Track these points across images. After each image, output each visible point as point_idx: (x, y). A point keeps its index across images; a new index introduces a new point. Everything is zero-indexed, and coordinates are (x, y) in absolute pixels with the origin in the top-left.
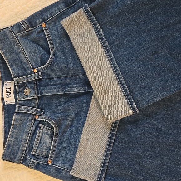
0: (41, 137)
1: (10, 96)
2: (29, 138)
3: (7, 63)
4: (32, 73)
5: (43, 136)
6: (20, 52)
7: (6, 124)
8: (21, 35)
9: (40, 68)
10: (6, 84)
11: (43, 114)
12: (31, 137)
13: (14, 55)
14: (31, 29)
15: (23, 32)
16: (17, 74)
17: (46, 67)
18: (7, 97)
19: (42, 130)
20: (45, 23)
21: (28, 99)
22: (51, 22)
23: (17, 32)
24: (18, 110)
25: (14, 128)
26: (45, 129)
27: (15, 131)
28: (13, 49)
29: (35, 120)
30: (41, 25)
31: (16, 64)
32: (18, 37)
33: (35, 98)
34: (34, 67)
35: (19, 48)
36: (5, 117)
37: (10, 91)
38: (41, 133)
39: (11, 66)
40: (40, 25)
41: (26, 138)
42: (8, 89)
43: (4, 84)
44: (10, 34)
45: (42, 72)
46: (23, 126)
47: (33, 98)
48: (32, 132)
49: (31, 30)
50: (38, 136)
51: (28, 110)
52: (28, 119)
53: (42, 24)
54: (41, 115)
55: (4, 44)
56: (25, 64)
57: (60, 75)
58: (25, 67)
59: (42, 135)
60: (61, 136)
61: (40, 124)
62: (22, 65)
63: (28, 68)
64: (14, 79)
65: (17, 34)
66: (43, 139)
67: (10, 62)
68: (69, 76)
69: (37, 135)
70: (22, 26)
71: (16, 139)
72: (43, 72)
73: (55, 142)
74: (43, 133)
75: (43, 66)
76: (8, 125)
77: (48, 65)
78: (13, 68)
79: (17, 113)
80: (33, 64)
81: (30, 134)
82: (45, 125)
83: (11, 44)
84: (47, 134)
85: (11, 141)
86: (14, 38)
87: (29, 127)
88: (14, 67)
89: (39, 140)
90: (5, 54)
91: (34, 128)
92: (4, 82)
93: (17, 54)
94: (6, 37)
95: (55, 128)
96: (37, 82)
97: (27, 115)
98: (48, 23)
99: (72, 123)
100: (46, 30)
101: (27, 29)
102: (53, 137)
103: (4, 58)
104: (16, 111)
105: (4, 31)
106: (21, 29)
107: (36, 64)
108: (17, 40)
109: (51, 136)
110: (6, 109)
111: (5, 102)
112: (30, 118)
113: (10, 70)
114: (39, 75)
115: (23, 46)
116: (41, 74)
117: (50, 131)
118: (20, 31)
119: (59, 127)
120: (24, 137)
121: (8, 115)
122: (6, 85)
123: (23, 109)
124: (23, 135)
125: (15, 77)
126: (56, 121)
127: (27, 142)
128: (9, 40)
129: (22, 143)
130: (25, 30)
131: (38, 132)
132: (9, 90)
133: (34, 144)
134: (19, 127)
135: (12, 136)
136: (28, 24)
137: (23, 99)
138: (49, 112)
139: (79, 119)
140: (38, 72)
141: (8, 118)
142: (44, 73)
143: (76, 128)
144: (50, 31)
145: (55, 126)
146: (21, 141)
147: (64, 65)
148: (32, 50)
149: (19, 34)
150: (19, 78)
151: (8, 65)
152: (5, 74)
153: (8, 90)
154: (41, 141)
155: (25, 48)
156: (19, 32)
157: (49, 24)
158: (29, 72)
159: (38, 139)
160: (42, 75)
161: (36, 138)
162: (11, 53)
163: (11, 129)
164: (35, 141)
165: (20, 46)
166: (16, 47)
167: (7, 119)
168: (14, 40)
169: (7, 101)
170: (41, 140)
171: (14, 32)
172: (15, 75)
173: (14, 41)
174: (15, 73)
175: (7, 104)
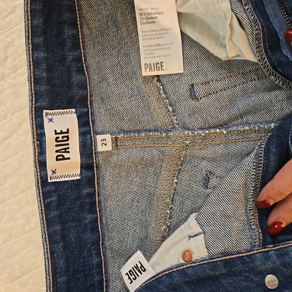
1: (66, 155)
10: (50, 117)
18: (57, 160)
37: (68, 140)
42: (62, 132)
43: (46, 120)
76: (65, 247)
92: (45, 111)
110: (51, 197)
111: (49, 173)
121: (61, 216)
122: (51, 120)
132: (63, 137)
141: (62, 223)
152: (52, 86)
153: (60, 136)
167: (58, 227)
169: (54, 172)
175: (54, 180)
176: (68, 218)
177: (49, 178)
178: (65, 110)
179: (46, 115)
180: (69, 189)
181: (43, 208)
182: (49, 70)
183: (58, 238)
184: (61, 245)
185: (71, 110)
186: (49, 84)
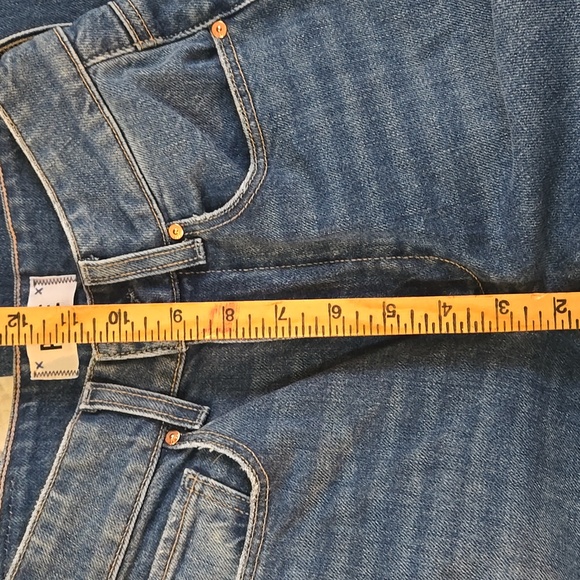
0: (190, 534)
2: (132, 537)
3: (50, 193)
4: (162, 240)
5: (199, 526)
6: (108, 146)
7: (20, 465)
8: (111, 63)
9: (198, 218)
10: (38, 286)
11: (205, 423)
12: (138, 535)
13: (79, 154)
14: (160, 40)
15: (120, 52)
16: (95, 241)
17: (226, 216)
19: (194, 498)
20: (222, 19)
21: (140, 356)
22: (253, 18)
23: (94, 47)
24: (91, 404)
25: (60, 486)
26: (208, 492)
27: (66, 500)
28: (77, 129)
29: (166, 451)
30: (208, 29)
31: (90, 199)
32: (95, 73)
33: (173, 352)
34: (173, 214)
35: (100, 125)
36: (18, 436)
38: (190, 512)
39: (70, 205)
40: (201, 26)
41: (117, 538)
43: (32, 290)
44: (63, 56)
45: (205, 237)
46: (105, 478)
47: (166, 352)
48: (148, 509)
49: (158, 46)
50: (176, 525)
51: (138, 402)
52: (131, 444)
53: (210, 22)
54: (197, 427)
55: (32, 105)
56: (128, 197)
57: (289, 254)
58: (131, 214)
59: (194, 522)
60: (285, 529)
61: (186, 471)
62: (118, 204)
63: (142, 217)
64: (81, 263)
65: (91, 57)
66: (195, 542)
67: (61, 187)
68: (328, 259)
69: (172, 519)
70: (121, 23)
71: (64, 539)
72: (211, 241)
73: (252, 562)
74: (199, 513)
75: (216, 212)
76: (30, 473)
77: (236, 207)
78: (75, 215)
79: (85, 413)
80: (168, 201)
81: (139, 517)
82: (209, 476)
83: (64, 104)
84: (217, 517)
85: (38, 550)
86: (78, 76)
87: (135, 485)
88: (82, 210)
89: (179, 548)
90: (39, 149)
91: (155, 492)
92: (32, 279)
93: (93, 154)
94: (41, 74)
95: (255, 492)
96: (185, 280)
97: (130, 426)
98: (238, 18)
99: (338, 471)
100: (228, 51)
101: (143, 37)
102: (245, 535)
103: (35, 168)
104: (82, 406)
105: (34, 45)
106: (112, 36)
107: (179, 201)
108: (94, 89)
109: (239, 531)
110: (30, 400)
111: (33, 368)
112: (143, 441)
113: (64, 222)
114: (194, 253)
115: (117, 117)
116: (204, 246)
117: (234, 503)
118: (106, 47)
119: (277, 486)
120: (107, 533)
121: (38, 429)
122: (39, 291)
123: (114, 398)
124: (101, 522)
125: (85, 256)
126: (266, 452)
127: (121, 557)
128: (55, 84)
129: (94, 560)
130: (132, 42)
131: (175, 506)
133: (153, 570)
134: (82, 483)
135: (47, 527)
136: (147, 17)
137: (118, 358)
138: (232, 415)
139: (373, 452)
140: (190, 235)
141: (37, 440)
142: (217, 244)
143: (355, 493)
144: (244, 55)
145: (259, 475)
146: (90, 552)
147: (311, 214)
148: (155, 140)
149: (101, 58)
150: (103, 261)
151: (52, 199)
152: (36, 243)
154: (189, 552)
155: (130, 127)
156: (102, 52)
157: (244, 26)
158: (149, 235)
159: (172, 541)
160: (205, 249)
161: (165, 535)
162: (65, 148)
163: (44, 491)
164: (160, 551)
165: (108, 114)
166: (87, 120)
167: (29, 444)
168: (76, 85)
169: (39, 366)
170: (186, 545)
171: (82, 48)
172: (84, 249)
173: (80, 93)
174: (87, 237)
175: (39, 378)
176: (49, 433)
177: (32, 375)
178: (62, 277)
179: (35, 284)
180: (59, 392)
181: (16, 415)
182: (30, 221)
183: (25, 458)
184: (25, 468)
185: (69, 276)
186: (32, 241)
